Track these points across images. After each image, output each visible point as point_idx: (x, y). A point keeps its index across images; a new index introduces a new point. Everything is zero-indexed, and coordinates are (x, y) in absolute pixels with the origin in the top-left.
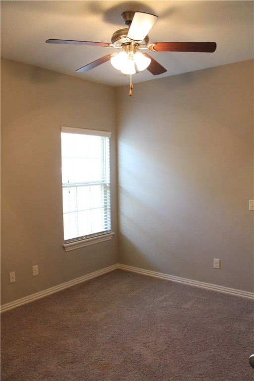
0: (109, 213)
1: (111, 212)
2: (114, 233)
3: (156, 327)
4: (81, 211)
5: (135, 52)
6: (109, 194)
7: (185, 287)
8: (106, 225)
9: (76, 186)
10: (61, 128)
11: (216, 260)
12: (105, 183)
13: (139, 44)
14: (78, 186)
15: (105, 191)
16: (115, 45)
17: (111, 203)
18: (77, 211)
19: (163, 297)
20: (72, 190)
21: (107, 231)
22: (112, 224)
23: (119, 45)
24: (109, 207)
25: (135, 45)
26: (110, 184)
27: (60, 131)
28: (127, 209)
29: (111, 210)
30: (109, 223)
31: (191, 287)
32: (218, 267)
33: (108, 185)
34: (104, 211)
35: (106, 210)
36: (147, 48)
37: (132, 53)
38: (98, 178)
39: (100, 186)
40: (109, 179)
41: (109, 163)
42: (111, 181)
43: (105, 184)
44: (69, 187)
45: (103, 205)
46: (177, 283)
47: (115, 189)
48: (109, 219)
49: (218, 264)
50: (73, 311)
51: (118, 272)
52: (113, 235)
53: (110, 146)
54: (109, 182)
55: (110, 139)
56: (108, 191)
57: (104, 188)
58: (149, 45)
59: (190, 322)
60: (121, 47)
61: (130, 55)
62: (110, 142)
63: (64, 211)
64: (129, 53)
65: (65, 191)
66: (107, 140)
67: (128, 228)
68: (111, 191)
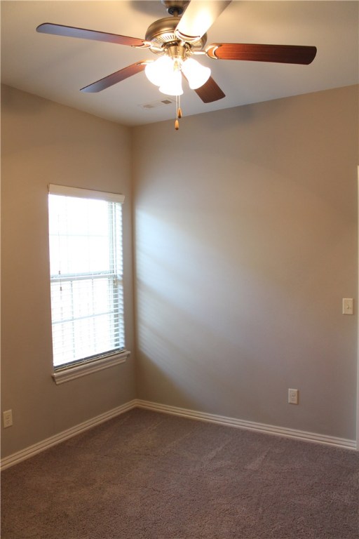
0: (121, 321)
1: (125, 320)
2: (129, 352)
3: (213, 505)
4: (79, 319)
5: (184, 58)
6: (121, 292)
7: (244, 433)
8: (117, 340)
9: (71, 280)
10: (48, 187)
11: (292, 391)
12: (115, 274)
13: (190, 46)
14: (74, 279)
15: (115, 287)
16: (153, 45)
17: (125, 305)
18: (73, 319)
19: (214, 453)
20: (66, 285)
21: (118, 349)
22: (126, 339)
23: (158, 45)
24: (121, 312)
25: (184, 46)
26: (123, 276)
27: (48, 190)
28: (149, 314)
29: (125, 316)
30: (122, 336)
31: (254, 434)
32: (295, 402)
33: (120, 278)
34: (113, 318)
35: (116, 316)
36: (204, 53)
37: (179, 59)
38: (105, 267)
39: (107, 279)
40: (121, 268)
41: (121, 244)
42: (124, 271)
43: (115, 276)
44: (61, 281)
45: (113, 309)
46: (231, 428)
47: (130, 284)
48: (121, 331)
49: (296, 397)
50: (72, 485)
51: (137, 413)
52: (128, 355)
53: (123, 216)
54: (121, 273)
55: (123, 206)
56: (120, 287)
57: (114, 282)
58: (208, 48)
59: (265, 494)
60: (162, 49)
61: (176, 62)
62: (123, 211)
63: (54, 319)
64: (175, 59)
65: (54, 287)
66: (118, 208)
67: (150, 344)
68: (124, 286)
